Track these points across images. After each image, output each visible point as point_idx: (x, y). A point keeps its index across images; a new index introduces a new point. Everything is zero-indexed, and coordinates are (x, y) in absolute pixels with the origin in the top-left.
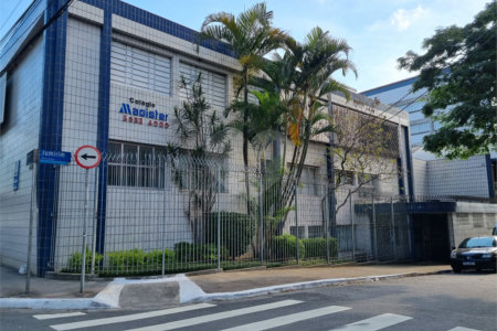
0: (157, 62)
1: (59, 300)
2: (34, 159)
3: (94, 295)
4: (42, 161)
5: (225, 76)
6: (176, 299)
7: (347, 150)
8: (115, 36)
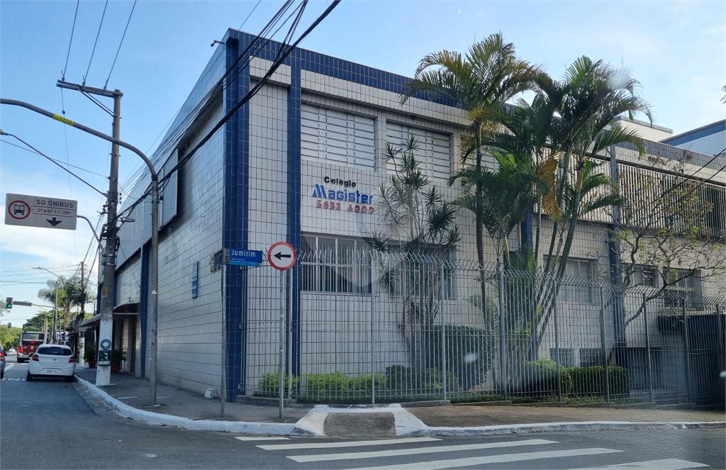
0: (358, 126)
1: (258, 424)
2: (224, 260)
3: (295, 420)
4: (231, 263)
5: (449, 135)
6: (391, 430)
7: (641, 232)
8: (304, 98)
